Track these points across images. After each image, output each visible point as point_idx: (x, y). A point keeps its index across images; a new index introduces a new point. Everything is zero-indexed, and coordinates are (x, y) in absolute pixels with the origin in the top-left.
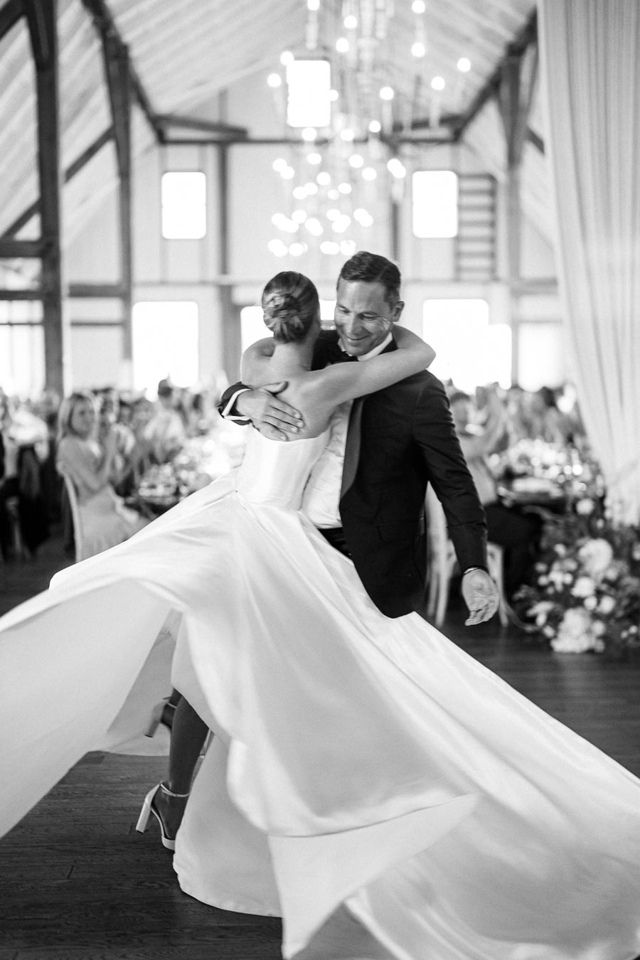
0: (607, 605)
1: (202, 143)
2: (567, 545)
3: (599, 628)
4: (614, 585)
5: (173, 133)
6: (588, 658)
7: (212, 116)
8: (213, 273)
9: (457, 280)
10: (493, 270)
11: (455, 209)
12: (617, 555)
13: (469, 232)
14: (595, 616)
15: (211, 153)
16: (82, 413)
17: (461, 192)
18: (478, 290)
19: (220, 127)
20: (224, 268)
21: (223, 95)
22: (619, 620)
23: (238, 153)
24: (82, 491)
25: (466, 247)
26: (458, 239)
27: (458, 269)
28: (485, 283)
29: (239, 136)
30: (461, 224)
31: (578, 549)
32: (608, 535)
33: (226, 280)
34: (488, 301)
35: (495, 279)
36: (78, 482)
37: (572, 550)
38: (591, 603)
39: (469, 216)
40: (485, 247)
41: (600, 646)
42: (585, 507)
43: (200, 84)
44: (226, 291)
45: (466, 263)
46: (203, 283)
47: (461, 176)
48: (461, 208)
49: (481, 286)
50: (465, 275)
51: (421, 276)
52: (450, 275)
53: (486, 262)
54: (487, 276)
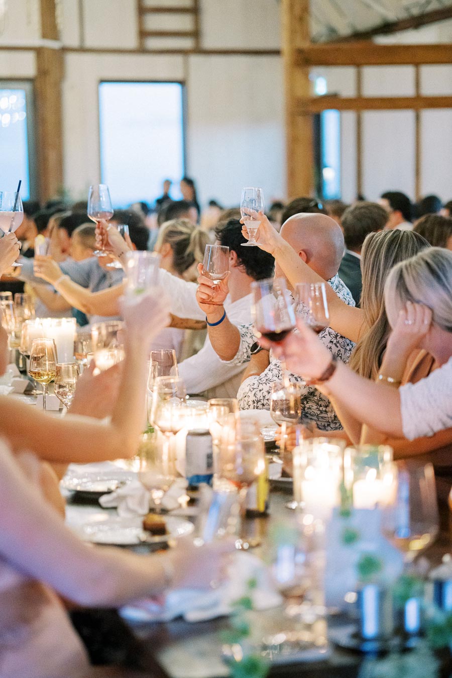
9: (142, 50)
10: (196, 34)
18: (174, 65)
27: (143, 34)
28: (185, 53)
35: (199, 51)
45: (155, 22)
49: (178, 59)
50: (153, 43)
51: (89, 43)
52: (131, 40)
53: (183, 23)
54: (187, 43)
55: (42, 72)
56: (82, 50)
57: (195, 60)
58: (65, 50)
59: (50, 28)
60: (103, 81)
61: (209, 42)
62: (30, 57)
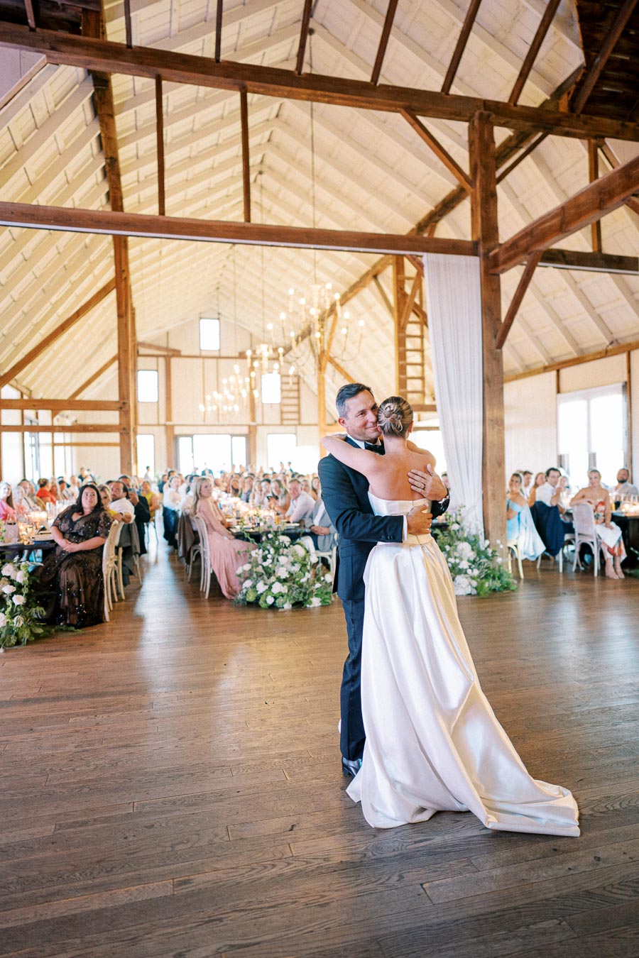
0: (476, 572)
1: (157, 356)
2: (450, 545)
3: (475, 583)
4: (474, 562)
5: (142, 351)
6: (469, 598)
7: (163, 344)
8: (163, 421)
9: (282, 424)
10: (299, 419)
11: (279, 391)
12: (473, 550)
13: (287, 401)
14: (473, 578)
15: (162, 361)
16: (206, 487)
17: (282, 383)
18: (293, 429)
19: (167, 349)
20: (169, 417)
21: (168, 333)
22: (482, 579)
23: (174, 361)
24: (210, 529)
25: (286, 409)
26: (282, 405)
27: (282, 419)
28: (296, 425)
29: (177, 353)
30: (283, 398)
31: (456, 546)
32: (466, 540)
33: (168, 423)
34: (295, 434)
35: (300, 424)
36: (208, 523)
37: (453, 547)
38: (469, 571)
39: (286, 394)
40: (295, 409)
41: (474, 592)
42: (455, 527)
43: (160, 328)
44: (169, 429)
45: (285, 416)
46: (159, 425)
47: (282, 376)
48: (282, 391)
49: (294, 427)
50: (285, 422)
51: (266, 422)
52: (278, 422)
53: (295, 416)
54: (296, 422)
55: (250, 432)
56: (263, 425)
57: (299, 427)
58: (258, 425)
59: (253, 419)
60: (269, 434)
61: (303, 422)
62: (247, 428)
